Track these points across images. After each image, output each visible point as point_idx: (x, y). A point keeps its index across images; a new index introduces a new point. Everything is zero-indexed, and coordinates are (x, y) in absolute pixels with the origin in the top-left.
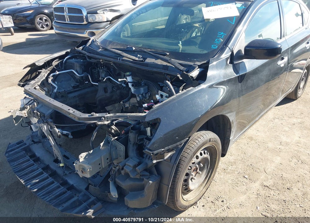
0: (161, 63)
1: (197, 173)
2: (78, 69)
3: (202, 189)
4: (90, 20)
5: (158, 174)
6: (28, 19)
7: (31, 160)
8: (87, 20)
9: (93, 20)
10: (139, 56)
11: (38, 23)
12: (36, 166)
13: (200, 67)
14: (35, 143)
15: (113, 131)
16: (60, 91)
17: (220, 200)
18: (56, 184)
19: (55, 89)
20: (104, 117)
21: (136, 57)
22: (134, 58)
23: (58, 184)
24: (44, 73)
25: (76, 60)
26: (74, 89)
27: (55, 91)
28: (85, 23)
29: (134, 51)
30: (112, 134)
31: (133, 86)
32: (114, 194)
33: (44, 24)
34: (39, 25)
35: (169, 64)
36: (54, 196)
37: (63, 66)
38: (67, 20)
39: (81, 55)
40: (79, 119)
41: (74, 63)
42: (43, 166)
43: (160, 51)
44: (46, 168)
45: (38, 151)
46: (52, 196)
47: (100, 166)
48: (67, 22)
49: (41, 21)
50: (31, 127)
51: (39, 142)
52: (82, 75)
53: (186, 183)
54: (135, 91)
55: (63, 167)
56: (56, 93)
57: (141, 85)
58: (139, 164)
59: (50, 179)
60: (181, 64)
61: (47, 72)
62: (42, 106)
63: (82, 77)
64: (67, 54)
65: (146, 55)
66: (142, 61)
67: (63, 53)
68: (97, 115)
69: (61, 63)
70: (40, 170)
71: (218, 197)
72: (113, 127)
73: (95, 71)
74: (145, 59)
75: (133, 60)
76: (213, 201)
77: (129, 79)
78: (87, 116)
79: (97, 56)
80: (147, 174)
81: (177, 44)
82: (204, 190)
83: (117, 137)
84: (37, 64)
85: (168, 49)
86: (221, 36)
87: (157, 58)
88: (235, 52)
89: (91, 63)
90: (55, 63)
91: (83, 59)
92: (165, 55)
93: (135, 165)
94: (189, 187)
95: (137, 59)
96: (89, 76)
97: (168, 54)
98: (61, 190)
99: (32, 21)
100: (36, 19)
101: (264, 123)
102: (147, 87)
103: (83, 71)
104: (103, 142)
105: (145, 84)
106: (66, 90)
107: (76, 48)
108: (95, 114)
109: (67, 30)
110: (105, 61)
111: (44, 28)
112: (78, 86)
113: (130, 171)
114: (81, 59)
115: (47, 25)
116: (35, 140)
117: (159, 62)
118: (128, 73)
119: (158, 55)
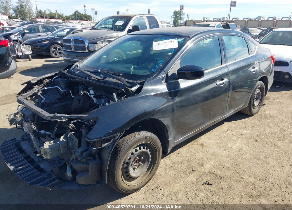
0: (115, 81)
1: (140, 164)
2: (62, 86)
3: (145, 179)
4: (91, 49)
5: (99, 159)
6: (44, 48)
7: (18, 152)
8: (88, 49)
9: (93, 49)
10: (101, 76)
11: (52, 51)
12: (20, 155)
13: (139, 84)
14: (24, 140)
15: (70, 127)
16: (46, 102)
17: (159, 188)
18: (31, 167)
19: (43, 100)
20: (63, 117)
21: (99, 77)
22: (98, 77)
23: (33, 167)
24: (36, 89)
25: (62, 79)
26: (58, 101)
27: (43, 101)
28: (87, 51)
29: (100, 73)
30: (70, 129)
31: (94, 97)
32: (69, 174)
33: (57, 52)
34: (53, 53)
35: (120, 82)
36: (27, 175)
37: (52, 83)
38: (73, 49)
39: (66, 76)
40: (47, 117)
41: (60, 81)
42: (25, 156)
43: (116, 73)
44: (28, 157)
45: (25, 146)
46: (26, 175)
47: (59, 152)
48: (72, 51)
49: (55, 50)
50: (23, 128)
51: (27, 140)
52: (65, 90)
53: (126, 171)
54: (96, 101)
55: (39, 156)
56: (43, 103)
57: (103, 97)
58: (85, 151)
59: (28, 164)
60: (128, 82)
61: (39, 88)
62: (27, 110)
63: (65, 92)
64: (56, 75)
65: (106, 75)
66: (103, 80)
67: (54, 74)
68: (59, 115)
69: (51, 81)
70: (23, 158)
71: (159, 186)
72: (71, 125)
73: (75, 88)
74: (105, 78)
75: (98, 79)
76: (154, 189)
77: (92, 92)
78: (52, 115)
79: (75, 77)
80: (91, 158)
81: (129, 68)
82: (147, 180)
83: (74, 132)
84: (31, 82)
85: (123, 71)
86: (161, 62)
87: (113, 78)
88: (170, 74)
89: (72, 81)
90: (45, 82)
91: (67, 79)
92: (120, 76)
93: (83, 151)
94: (129, 173)
95: (100, 78)
96: (70, 91)
97: (121, 75)
98: (34, 171)
99: (48, 50)
100: (51, 48)
101: (218, 133)
102: (107, 98)
103: (67, 88)
104: (64, 136)
105: (107, 97)
106: (52, 101)
107: (62, 71)
108: (57, 114)
109: (73, 57)
110: (80, 80)
111: (57, 55)
112: (61, 99)
113: (78, 156)
114: (65, 79)
115: (60, 53)
116: (25, 138)
117: (114, 80)
118: (91, 88)
119: (113, 75)
